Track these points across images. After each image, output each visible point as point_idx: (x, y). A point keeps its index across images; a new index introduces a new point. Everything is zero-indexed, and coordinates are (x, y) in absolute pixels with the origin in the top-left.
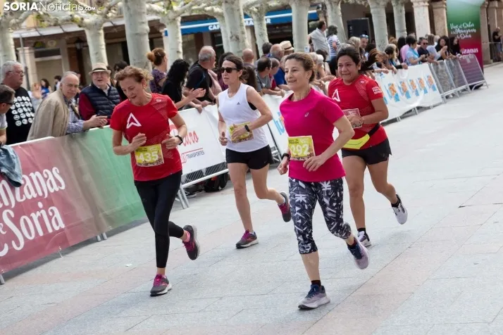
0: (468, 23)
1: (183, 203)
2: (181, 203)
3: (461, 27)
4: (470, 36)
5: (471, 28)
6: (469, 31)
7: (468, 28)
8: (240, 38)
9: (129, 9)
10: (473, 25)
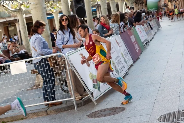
3: (152, 9)
5: (156, 10)
6: (155, 11)
7: (155, 10)
10: (156, 9)
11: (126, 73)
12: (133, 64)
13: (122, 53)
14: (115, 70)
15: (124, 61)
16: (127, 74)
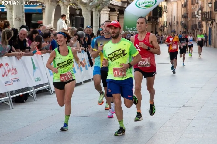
1: (10, 106)
2: (9, 106)
8: (21, 19)
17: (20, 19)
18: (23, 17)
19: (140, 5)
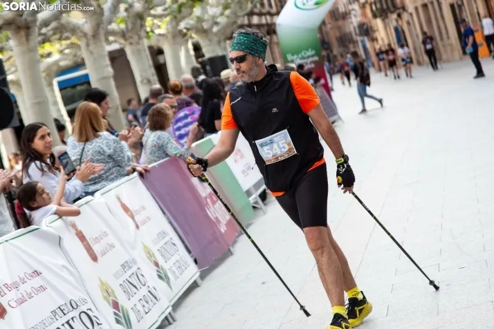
0: (308, 50)
3: (300, 56)
4: (313, 66)
5: (312, 56)
6: (311, 59)
7: (308, 57)
8: (151, 80)
9: (91, 53)
10: (313, 52)
11: (166, 318)
12: (199, 281)
13: (145, 247)
14: (115, 314)
15: (157, 277)
16: (170, 324)
17: (149, 82)
18: (153, 75)
19: (304, 4)
